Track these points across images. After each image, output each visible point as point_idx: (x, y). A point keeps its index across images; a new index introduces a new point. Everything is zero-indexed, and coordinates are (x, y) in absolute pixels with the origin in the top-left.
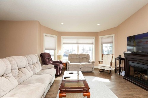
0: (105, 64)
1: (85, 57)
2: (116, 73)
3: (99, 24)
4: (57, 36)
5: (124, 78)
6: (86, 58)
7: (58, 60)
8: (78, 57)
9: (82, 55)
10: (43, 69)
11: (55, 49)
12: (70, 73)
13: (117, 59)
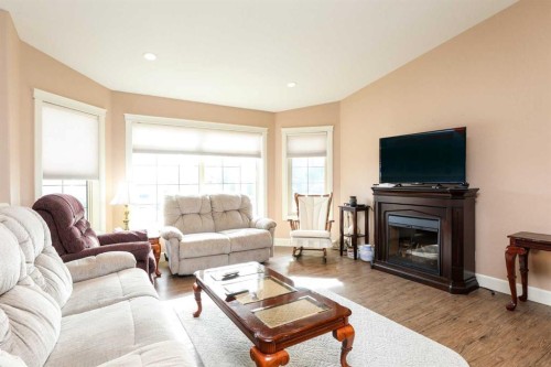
0: (307, 229)
1: (237, 207)
2: (341, 254)
3: (291, 85)
4: (102, 112)
5: (373, 267)
6: (238, 210)
7: (120, 230)
8: (209, 209)
9: (222, 198)
10: (79, 278)
11: (97, 177)
12: (227, 277)
13: (348, 209)
